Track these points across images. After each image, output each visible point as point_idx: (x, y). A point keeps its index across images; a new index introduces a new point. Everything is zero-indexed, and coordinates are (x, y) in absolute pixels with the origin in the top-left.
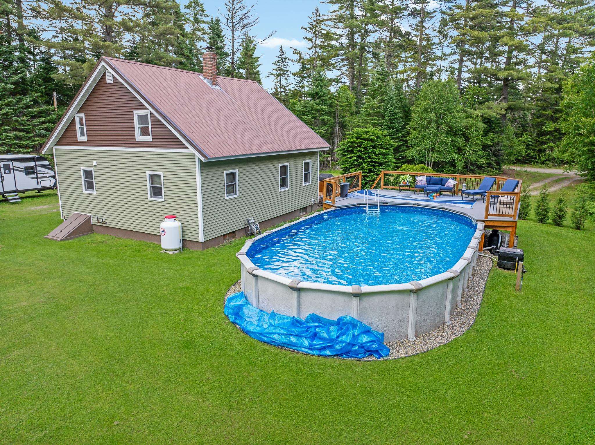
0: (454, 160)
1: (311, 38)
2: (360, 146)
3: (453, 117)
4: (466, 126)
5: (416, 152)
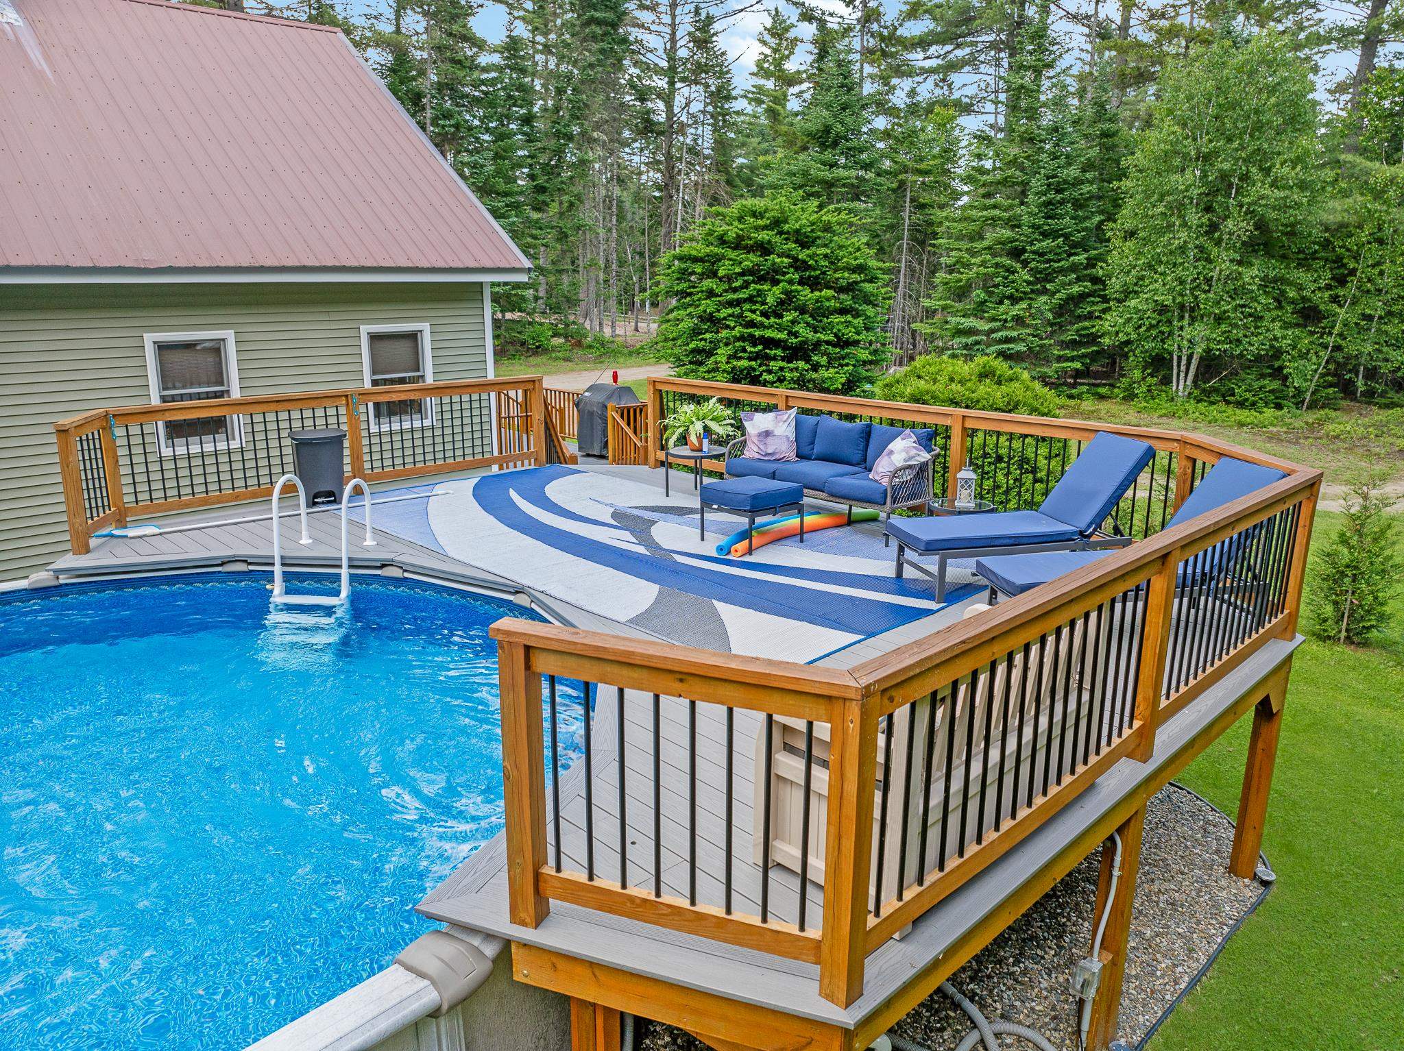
3: (1274, 185)
4: (1343, 225)
5: (1129, 320)
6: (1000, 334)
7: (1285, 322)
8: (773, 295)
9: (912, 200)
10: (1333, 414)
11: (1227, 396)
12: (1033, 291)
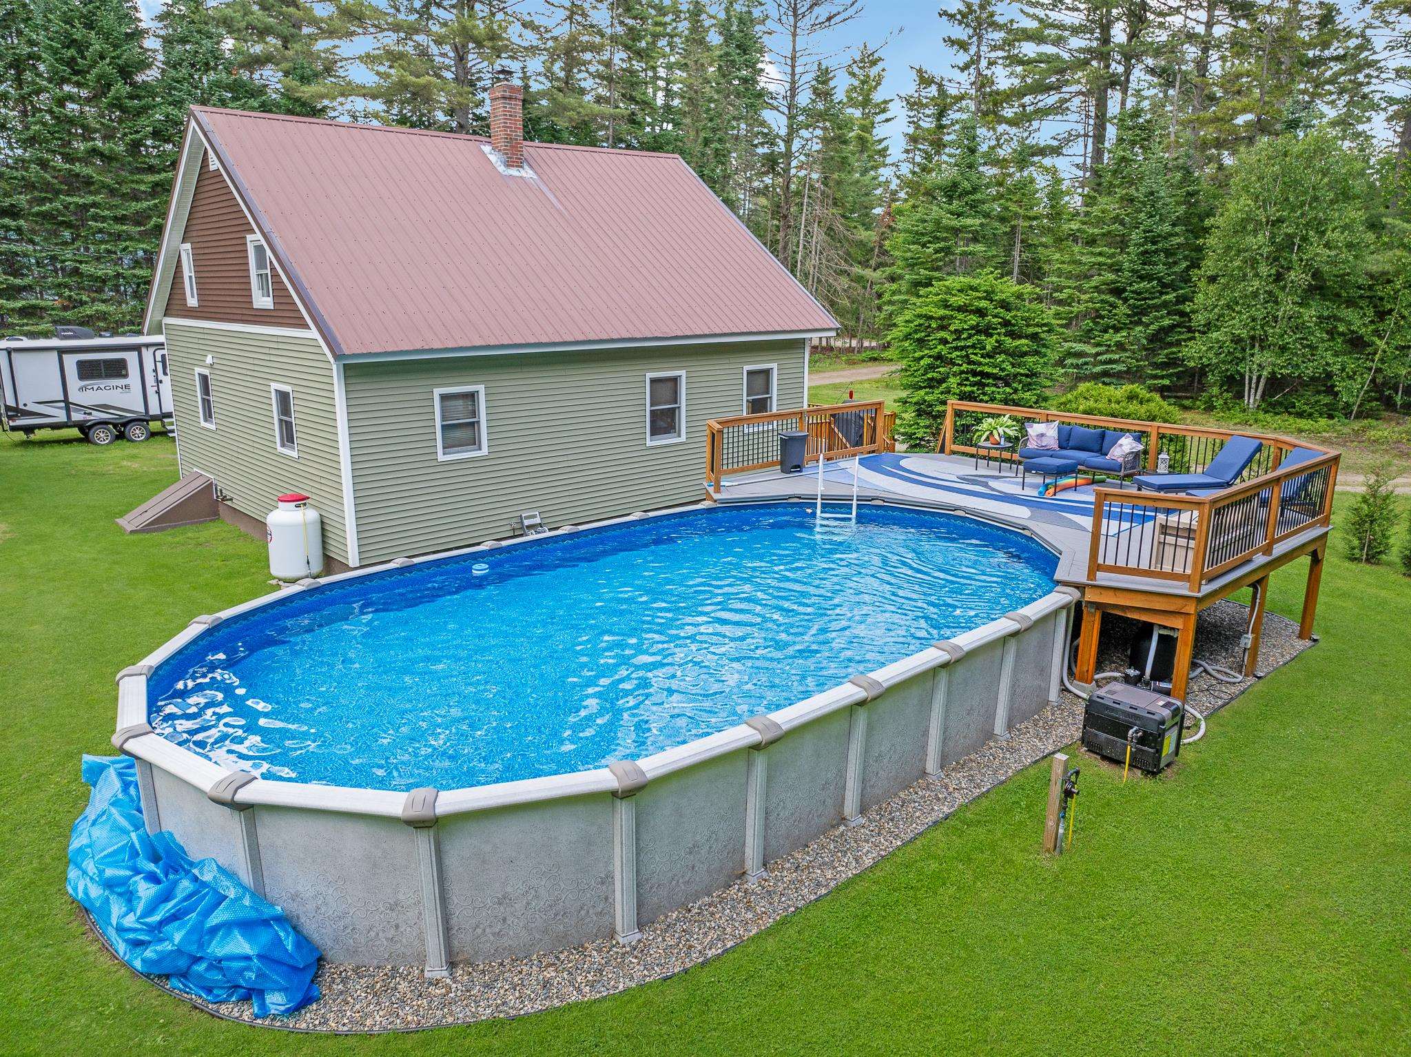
0: (1329, 376)
1: (966, 38)
2: (943, 328)
3: (1327, 245)
4: (1383, 273)
5: (1211, 348)
6: (1105, 356)
7: (1336, 351)
8: (990, 343)
9: (1022, 241)
10: (1374, 422)
11: (1287, 408)
12: (1131, 322)
